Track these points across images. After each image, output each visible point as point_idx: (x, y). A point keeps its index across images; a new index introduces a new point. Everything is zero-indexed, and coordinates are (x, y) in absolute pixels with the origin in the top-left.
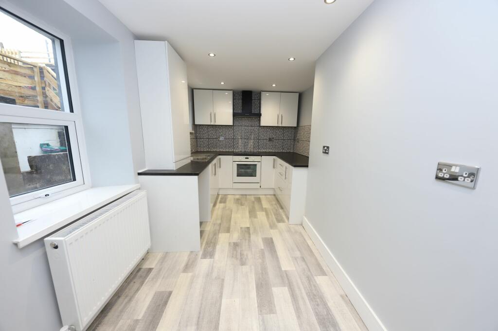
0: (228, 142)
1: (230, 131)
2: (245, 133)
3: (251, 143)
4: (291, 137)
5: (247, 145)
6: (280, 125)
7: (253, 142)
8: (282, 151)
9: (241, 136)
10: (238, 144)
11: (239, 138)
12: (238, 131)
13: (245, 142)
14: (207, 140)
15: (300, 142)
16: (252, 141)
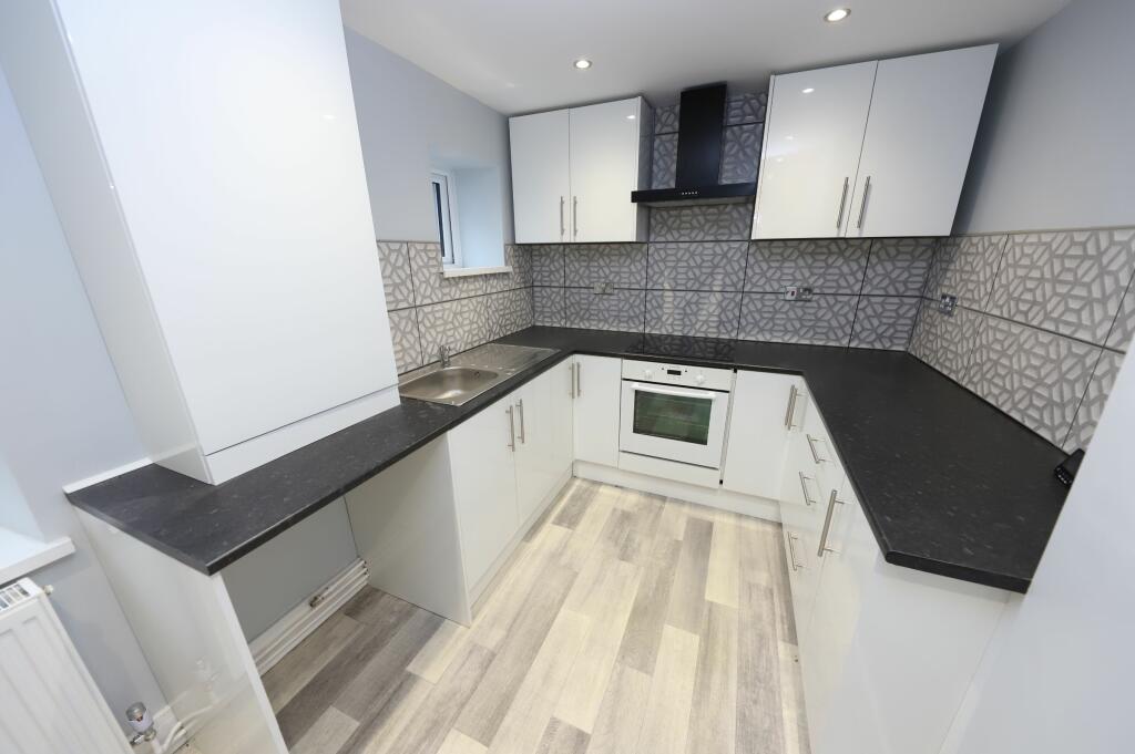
0: (627, 300)
1: (633, 261)
2: (689, 267)
3: (711, 305)
4: (905, 283)
5: (695, 314)
6: (852, 232)
7: (719, 304)
8: (844, 343)
9: (675, 279)
10: (660, 307)
11: (667, 286)
12: (664, 261)
13: (688, 303)
14: (562, 292)
15: (960, 316)
16: (715, 299)
